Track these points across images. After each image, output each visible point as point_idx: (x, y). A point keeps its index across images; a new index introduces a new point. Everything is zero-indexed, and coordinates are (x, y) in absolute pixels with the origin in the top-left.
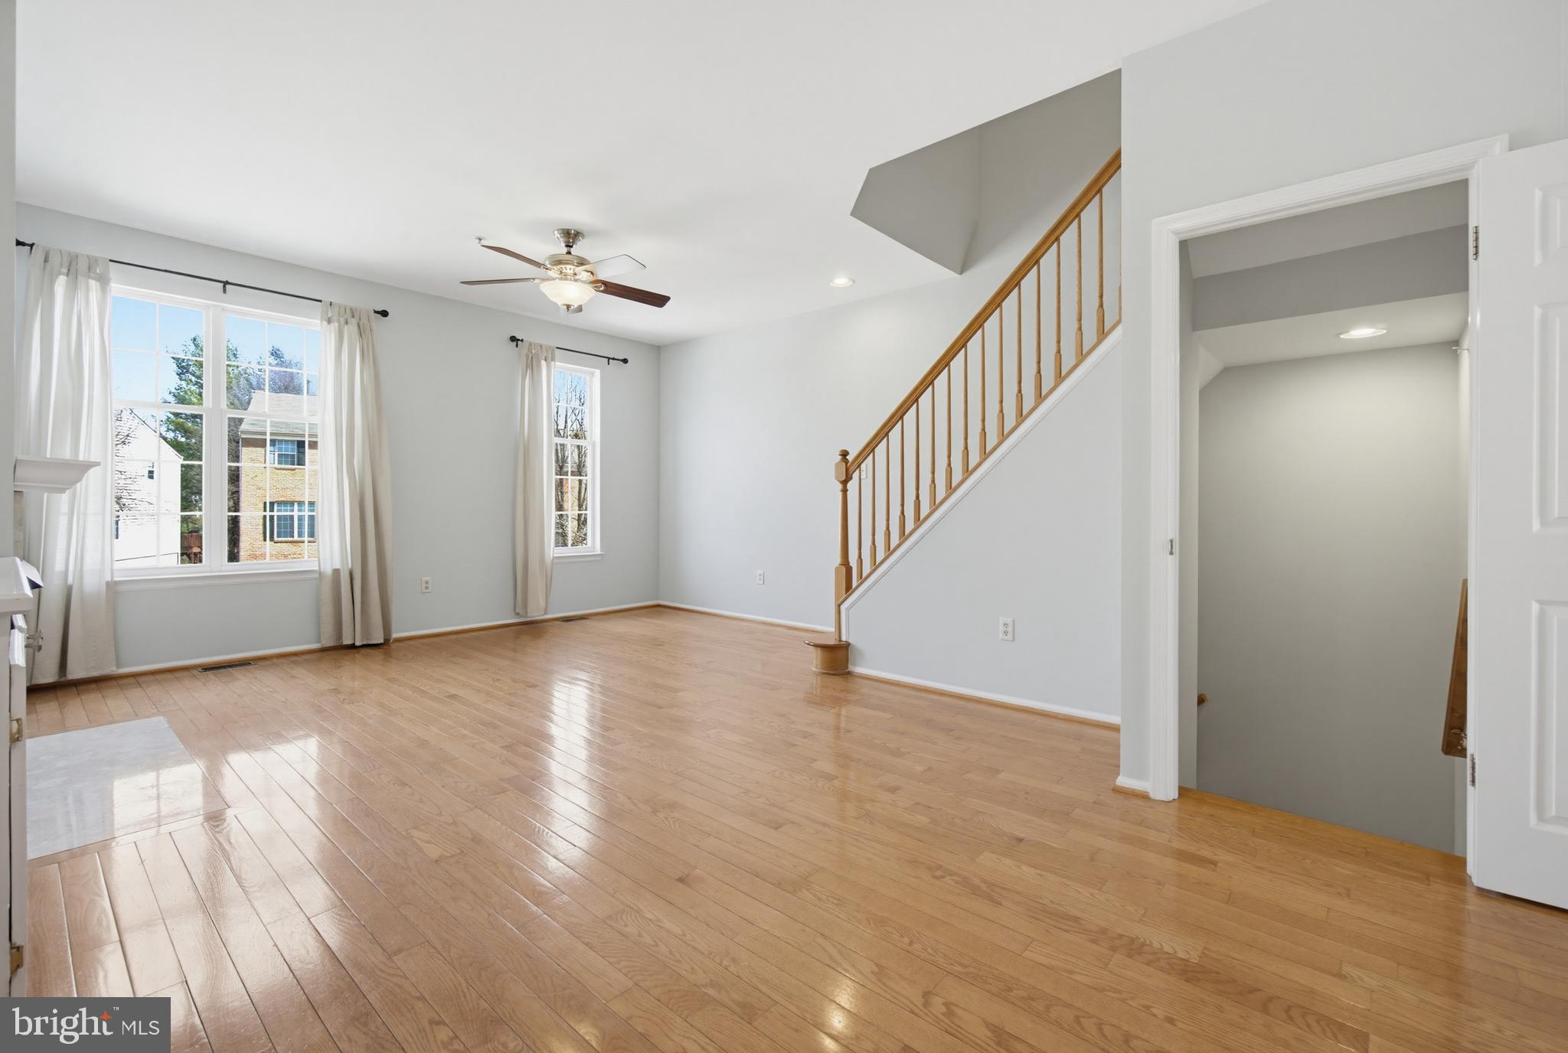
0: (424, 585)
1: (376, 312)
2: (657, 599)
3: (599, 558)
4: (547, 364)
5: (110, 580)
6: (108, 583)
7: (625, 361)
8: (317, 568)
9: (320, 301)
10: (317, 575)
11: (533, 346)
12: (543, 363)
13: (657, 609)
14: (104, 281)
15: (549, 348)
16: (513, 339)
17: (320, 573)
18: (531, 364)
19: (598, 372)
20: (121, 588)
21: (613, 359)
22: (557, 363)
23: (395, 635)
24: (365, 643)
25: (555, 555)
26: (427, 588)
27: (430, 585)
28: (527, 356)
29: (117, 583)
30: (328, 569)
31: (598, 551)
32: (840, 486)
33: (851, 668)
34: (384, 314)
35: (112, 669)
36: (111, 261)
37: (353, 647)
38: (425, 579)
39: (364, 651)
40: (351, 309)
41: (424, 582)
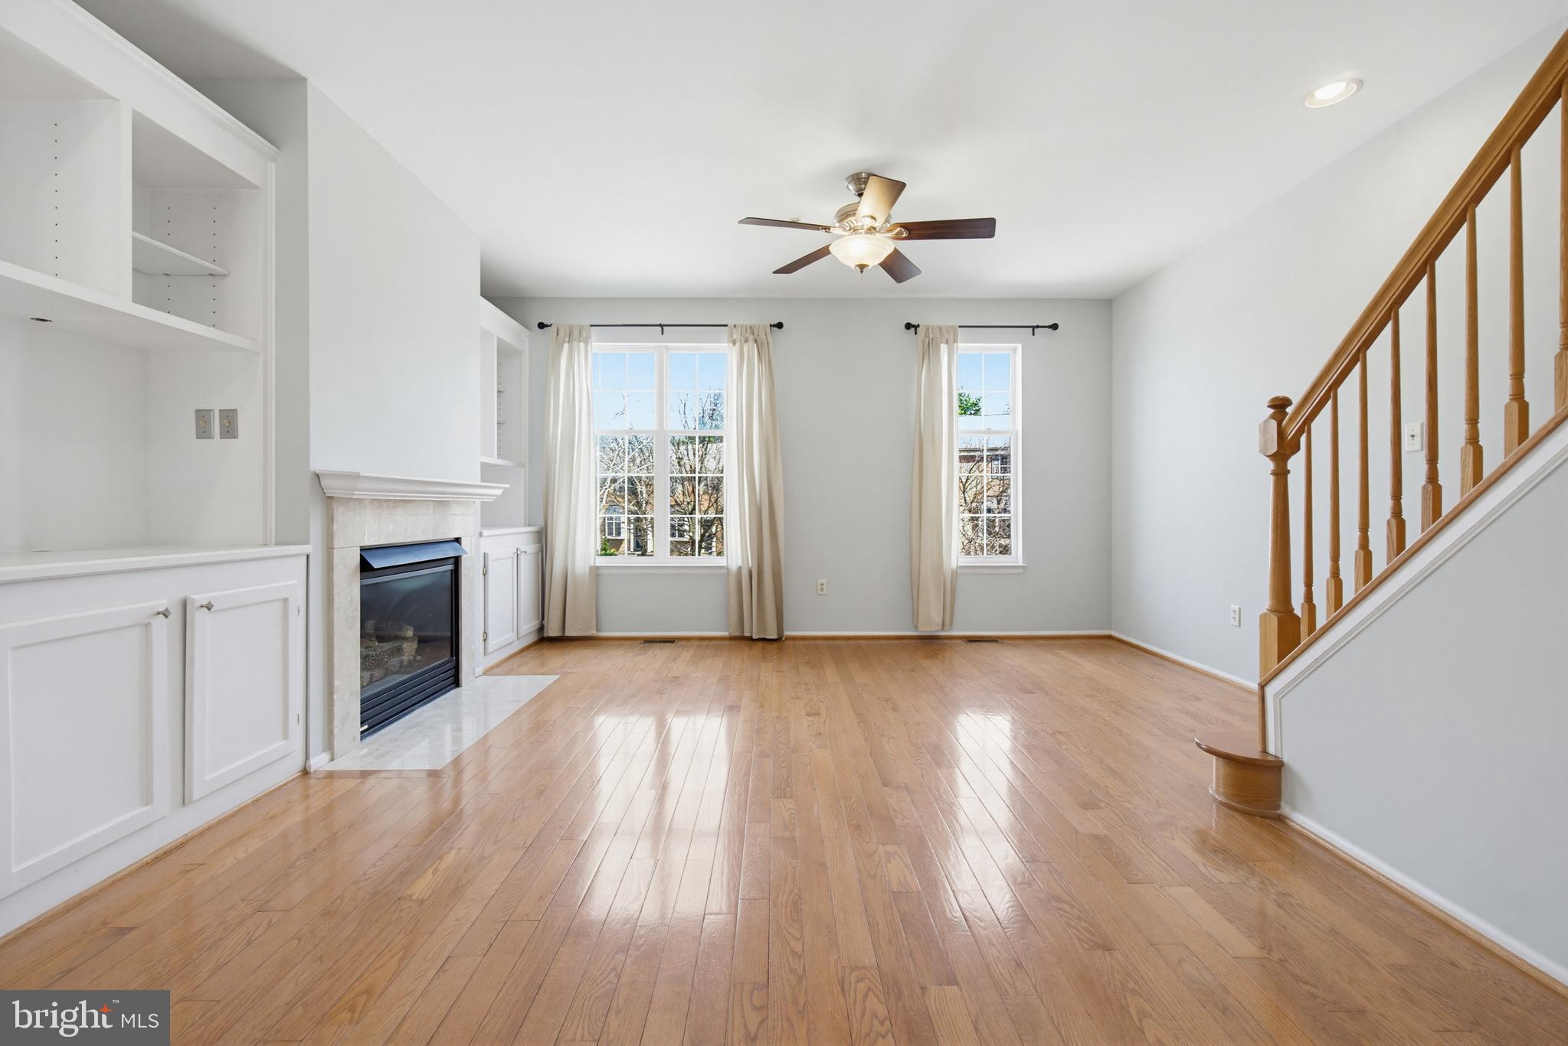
0: (820, 587)
1: (771, 326)
2: (1110, 629)
3: (1021, 571)
4: (948, 349)
5: (592, 565)
6: (591, 568)
7: (1055, 327)
8: (725, 565)
9: (726, 326)
10: (725, 571)
11: (930, 330)
12: (944, 347)
13: (1107, 643)
14: (586, 341)
15: (949, 328)
16: (908, 326)
17: (728, 569)
18: (929, 350)
19: (1019, 347)
20: (602, 572)
21: (1038, 327)
22: (960, 345)
23: (787, 633)
24: (762, 637)
25: (960, 565)
26: (822, 590)
27: (824, 587)
28: (924, 341)
29: (598, 568)
30: (734, 566)
31: (1020, 563)
32: (1270, 465)
33: (1285, 809)
34: (780, 326)
35: (593, 632)
36: (591, 326)
37: (750, 639)
38: (821, 581)
39: (760, 644)
40: (751, 327)
41: (819, 585)
